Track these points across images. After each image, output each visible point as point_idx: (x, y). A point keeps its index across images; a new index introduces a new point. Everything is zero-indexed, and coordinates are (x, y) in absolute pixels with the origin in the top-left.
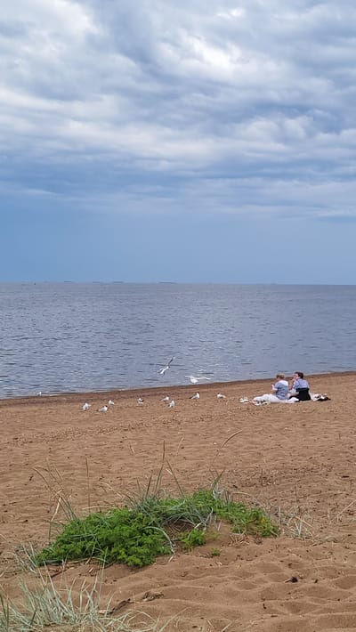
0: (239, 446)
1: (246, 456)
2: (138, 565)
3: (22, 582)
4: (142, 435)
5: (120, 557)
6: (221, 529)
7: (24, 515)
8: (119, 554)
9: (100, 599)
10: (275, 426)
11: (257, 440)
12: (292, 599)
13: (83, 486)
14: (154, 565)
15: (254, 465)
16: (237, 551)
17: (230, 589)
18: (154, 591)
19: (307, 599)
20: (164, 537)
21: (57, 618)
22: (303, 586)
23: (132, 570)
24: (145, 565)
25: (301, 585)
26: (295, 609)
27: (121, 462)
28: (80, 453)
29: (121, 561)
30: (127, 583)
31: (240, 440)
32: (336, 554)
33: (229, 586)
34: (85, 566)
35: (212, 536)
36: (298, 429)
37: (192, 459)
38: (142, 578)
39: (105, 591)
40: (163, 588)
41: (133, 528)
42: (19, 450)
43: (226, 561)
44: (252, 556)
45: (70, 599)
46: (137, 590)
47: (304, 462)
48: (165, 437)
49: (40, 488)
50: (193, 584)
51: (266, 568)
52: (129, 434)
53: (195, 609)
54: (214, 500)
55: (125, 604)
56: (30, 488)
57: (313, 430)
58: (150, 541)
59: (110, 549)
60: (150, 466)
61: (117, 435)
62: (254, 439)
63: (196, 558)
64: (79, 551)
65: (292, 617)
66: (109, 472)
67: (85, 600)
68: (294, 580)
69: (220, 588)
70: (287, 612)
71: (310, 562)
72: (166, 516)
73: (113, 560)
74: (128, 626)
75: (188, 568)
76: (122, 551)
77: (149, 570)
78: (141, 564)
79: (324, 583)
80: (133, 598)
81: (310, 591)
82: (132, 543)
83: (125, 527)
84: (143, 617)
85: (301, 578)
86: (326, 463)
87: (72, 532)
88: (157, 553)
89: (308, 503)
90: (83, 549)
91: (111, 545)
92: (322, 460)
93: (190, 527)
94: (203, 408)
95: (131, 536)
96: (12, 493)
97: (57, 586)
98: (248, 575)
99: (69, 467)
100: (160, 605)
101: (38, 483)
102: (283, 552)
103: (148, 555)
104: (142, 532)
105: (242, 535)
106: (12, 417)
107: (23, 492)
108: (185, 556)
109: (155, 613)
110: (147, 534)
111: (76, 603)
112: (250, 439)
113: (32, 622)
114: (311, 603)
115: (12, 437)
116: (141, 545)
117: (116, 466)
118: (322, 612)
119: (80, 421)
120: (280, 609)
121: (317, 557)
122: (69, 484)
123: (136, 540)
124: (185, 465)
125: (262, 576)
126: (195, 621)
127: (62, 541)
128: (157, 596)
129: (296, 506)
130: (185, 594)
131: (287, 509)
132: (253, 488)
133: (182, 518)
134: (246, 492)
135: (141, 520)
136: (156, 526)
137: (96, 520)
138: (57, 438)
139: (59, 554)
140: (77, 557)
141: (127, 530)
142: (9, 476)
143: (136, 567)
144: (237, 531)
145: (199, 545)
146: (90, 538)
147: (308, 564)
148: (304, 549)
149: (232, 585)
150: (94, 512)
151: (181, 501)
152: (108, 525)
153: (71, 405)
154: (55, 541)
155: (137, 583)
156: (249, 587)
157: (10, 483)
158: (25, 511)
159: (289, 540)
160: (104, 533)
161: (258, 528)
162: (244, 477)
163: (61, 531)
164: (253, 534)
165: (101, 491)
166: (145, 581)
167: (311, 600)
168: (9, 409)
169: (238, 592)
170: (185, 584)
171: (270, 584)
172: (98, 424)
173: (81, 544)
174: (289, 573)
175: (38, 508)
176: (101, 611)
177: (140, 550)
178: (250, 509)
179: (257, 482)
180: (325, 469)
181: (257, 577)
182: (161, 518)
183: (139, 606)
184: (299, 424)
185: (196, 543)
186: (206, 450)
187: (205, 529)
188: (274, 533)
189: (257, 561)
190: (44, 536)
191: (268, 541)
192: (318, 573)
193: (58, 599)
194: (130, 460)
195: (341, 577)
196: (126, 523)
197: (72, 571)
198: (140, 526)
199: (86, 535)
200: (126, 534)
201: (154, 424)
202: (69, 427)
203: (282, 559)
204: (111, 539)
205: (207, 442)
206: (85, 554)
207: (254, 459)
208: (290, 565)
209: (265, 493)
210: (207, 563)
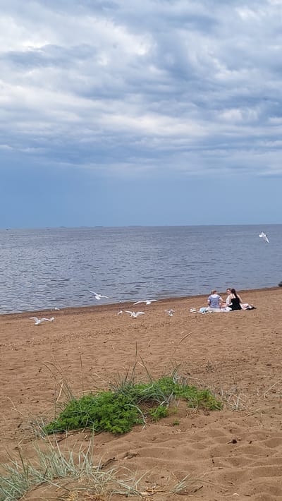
0: (191, 344)
1: (196, 351)
2: (120, 432)
3: (36, 446)
4: (119, 337)
5: (106, 427)
6: (179, 405)
7: (36, 397)
8: (106, 425)
9: (93, 458)
10: (216, 329)
11: (203, 339)
12: (233, 456)
13: (78, 375)
14: (132, 433)
15: (201, 358)
16: (191, 422)
17: (188, 449)
18: (132, 452)
19: (244, 456)
20: (138, 412)
21: (62, 473)
22: (241, 446)
23: (116, 436)
24: (125, 433)
25: (240, 445)
26: (236, 463)
27: (105, 357)
28: (75, 351)
29: (107, 430)
30: (113, 446)
31: (191, 340)
32: (265, 422)
33: (187, 447)
34: (81, 434)
35: (173, 411)
36: (234, 331)
37: (156, 354)
38: (123, 442)
39: (96, 452)
40: (140, 449)
41: (115, 405)
42: (31, 350)
43: (184, 429)
44: (202, 424)
45: (71, 458)
46: (120, 451)
47: (238, 355)
48: (136, 338)
49: (46, 378)
50: (160, 446)
51: (214, 433)
52: (110, 337)
53: (162, 464)
54: (174, 384)
55: (111, 461)
56: (40, 377)
57: (244, 331)
58: (128, 415)
59: (99, 421)
60: (126, 360)
61: (101, 338)
62: (201, 339)
63: (161, 427)
64: (76, 423)
65: (234, 469)
66: (96, 365)
67: (83, 460)
68: (234, 442)
69: (180, 448)
70: (229, 465)
71: (246, 429)
72: (139, 397)
73: (101, 429)
74: (114, 477)
75: (157, 434)
76: (108, 423)
77: (128, 436)
78: (122, 432)
79: (256, 443)
80: (117, 457)
81: (247, 450)
82: (115, 416)
83: (111, 405)
84: (125, 471)
85: (240, 440)
86: (254, 355)
87: (71, 409)
88: (133, 424)
89: (242, 385)
90: (80, 422)
91: (99, 419)
92: (251, 353)
93: (156, 404)
94: (163, 317)
95: (114, 412)
96: (26, 381)
97: (61, 449)
98: (200, 438)
99: (67, 362)
100: (137, 461)
101: (45, 374)
102: (225, 421)
103: (127, 425)
104: (122, 408)
105: (195, 410)
106: (25, 326)
107: (34, 381)
108: (153, 426)
109: (133, 468)
110: (126, 410)
111: (76, 462)
112: (199, 339)
113: (45, 476)
114: (247, 458)
115: (26, 340)
116: (121, 418)
117: (101, 360)
118: (255, 465)
119: (74, 328)
120: (224, 463)
121: (251, 424)
122: (67, 375)
123: (118, 414)
124: (151, 358)
125: (210, 439)
126: (163, 473)
127: (64, 416)
128: (135, 455)
129: (234, 387)
130: (154, 453)
131: (227, 390)
132: (202, 374)
133: (151, 397)
134: (196, 377)
135: (121, 400)
136: (132, 403)
137: (89, 400)
138: (57, 341)
139: (62, 426)
140: (76, 427)
141: (111, 408)
142: (24, 369)
143: (118, 434)
144: (191, 406)
145: (164, 417)
146: (84, 414)
147: (244, 429)
148: (241, 419)
149: (189, 446)
150: (86, 395)
151: (150, 385)
152: (98, 404)
153: (67, 317)
154: (59, 416)
155: (119, 446)
156: (201, 447)
157: (25, 374)
158: (37, 395)
159: (230, 413)
160: (95, 410)
161: (207, 404)
162: (195, 367)
163: (64, 408)
164: (203, 408)
165: (90, 379)
166: (126, 444)
167: (247, 456)
168: (22, 320)
169: (194, 452)
170: (154, 446)
171: (217, 445)
172: (87, 330)
173: (78, 418)
174: (230, 436)
175: (46, 392)
176: (94, 467)
177: (121, 422)
178: (201, 390)
179: (204, 370)
180: (254, 359)
181: (207, 440)
182: (135, 398)
183: (122, 462)
184: (234, 327)
185: (162, 416)
186: (165, 347)
187: (168, 405)
188: (218, 407)
189: (206, 428)
190: (51, 413)
191: (214, 414)
192: (252, 436)
193: (62, 459)
194: (112, 356)
195: (268, 439)
196: (110, 402)
197: (72, 438)
198: (121, 404)
199: (81, 411)
200: (110, 410)
201: (128, 329)
202: (67, 333)
203: (225, 426)
204: (100, 414)
205: (167, 342)
206: (82, 425)
207: (202, 353)
208: (231, 431)
209: (211, 378)
210: (170, 430)
